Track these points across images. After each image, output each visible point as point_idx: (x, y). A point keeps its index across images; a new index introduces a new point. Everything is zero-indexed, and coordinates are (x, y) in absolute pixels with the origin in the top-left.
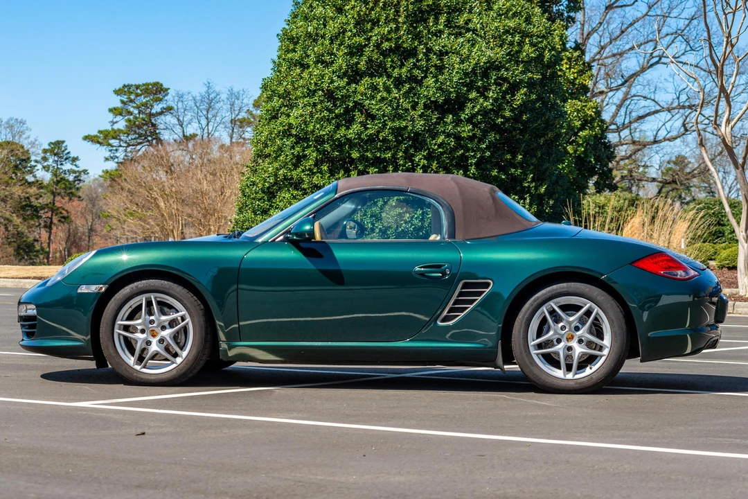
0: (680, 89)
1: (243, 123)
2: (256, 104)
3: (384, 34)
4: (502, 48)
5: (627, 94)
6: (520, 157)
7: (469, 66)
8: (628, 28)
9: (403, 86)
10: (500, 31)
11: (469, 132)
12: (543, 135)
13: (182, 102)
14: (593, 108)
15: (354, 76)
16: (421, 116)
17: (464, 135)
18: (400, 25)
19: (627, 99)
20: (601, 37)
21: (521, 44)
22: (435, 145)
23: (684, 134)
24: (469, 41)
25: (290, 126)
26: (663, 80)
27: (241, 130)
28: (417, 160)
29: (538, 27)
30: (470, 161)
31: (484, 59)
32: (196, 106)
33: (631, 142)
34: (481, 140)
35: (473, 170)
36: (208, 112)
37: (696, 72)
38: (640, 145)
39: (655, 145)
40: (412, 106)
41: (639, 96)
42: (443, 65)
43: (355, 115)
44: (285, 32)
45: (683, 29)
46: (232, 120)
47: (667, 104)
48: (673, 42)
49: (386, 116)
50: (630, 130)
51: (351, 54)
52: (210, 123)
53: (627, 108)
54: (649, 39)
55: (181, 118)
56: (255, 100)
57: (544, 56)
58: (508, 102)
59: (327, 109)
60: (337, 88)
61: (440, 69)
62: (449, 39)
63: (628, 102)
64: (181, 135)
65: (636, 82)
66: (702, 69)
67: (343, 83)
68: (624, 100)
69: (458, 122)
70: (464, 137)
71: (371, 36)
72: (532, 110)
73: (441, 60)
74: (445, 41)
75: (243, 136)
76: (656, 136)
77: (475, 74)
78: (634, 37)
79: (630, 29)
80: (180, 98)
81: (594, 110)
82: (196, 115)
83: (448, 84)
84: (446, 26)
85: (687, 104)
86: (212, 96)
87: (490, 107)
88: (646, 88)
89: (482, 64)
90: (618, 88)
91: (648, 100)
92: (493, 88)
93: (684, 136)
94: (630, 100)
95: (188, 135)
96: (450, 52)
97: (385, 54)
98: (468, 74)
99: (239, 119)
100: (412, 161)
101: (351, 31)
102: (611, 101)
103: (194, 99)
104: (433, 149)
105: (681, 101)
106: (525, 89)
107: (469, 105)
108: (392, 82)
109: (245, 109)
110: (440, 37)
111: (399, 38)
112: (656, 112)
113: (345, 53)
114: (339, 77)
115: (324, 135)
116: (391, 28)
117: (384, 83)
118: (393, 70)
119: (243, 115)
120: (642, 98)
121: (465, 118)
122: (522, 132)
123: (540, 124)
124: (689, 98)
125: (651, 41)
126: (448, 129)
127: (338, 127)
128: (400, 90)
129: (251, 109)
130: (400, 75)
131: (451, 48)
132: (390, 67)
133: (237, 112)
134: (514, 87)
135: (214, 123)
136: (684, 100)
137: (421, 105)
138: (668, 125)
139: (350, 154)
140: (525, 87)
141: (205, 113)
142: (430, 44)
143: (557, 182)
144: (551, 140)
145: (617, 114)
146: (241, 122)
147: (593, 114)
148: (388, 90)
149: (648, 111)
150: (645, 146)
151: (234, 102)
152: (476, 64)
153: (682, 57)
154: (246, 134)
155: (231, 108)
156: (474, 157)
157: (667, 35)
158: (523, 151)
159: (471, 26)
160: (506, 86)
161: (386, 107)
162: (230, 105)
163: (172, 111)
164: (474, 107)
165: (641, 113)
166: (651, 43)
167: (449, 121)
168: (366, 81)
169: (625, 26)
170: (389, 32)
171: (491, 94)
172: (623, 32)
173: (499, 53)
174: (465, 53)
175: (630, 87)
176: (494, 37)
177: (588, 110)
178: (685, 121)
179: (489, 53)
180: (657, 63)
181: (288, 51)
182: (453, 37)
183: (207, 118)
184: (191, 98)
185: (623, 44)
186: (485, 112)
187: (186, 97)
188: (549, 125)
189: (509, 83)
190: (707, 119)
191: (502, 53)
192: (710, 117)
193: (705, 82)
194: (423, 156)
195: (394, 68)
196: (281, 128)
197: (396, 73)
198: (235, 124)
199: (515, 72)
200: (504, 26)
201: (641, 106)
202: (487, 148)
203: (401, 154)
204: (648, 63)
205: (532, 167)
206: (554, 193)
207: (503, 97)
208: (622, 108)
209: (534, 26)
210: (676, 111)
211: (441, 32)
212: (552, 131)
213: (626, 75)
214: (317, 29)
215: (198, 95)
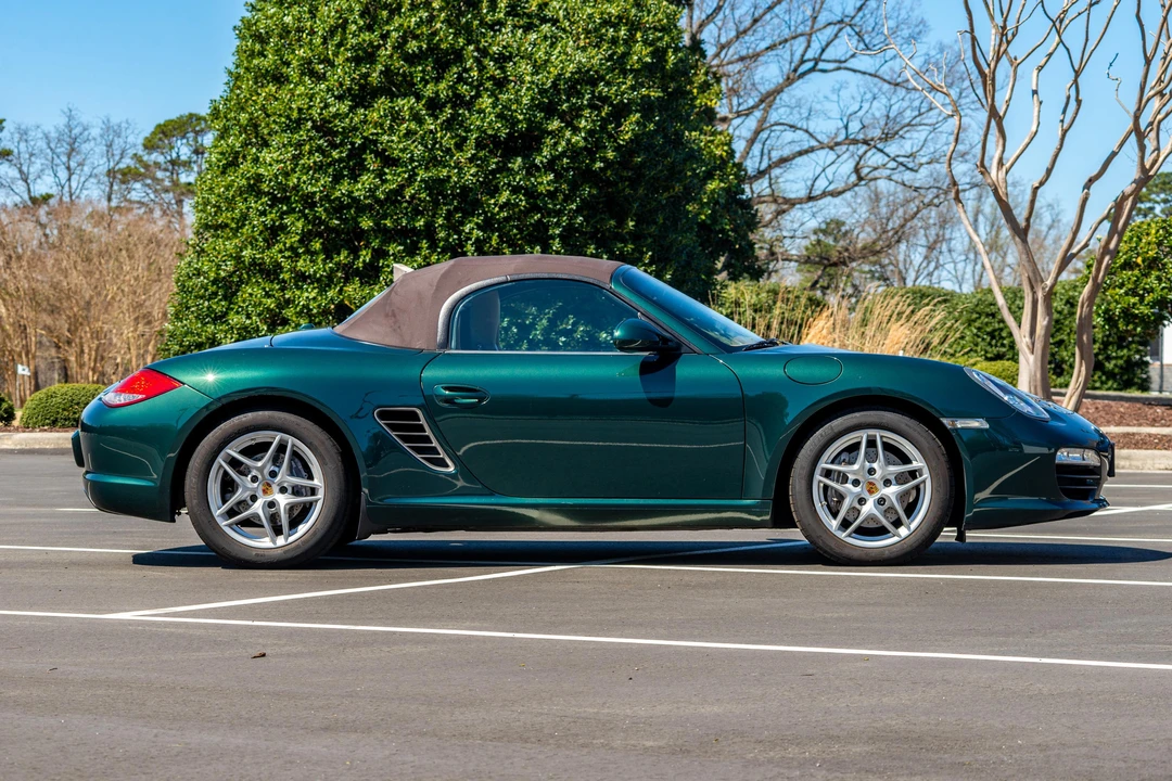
0: (848, 113)
1: (127, 176)
2: (149, 144)
3: (409, 27)
4: (599, 48)
5: (763, 120)
6: (631, 224)
7: (547, 78)
8: (764, 14)
9: (441, 111)
10: (595, 21)
11: (549, 185)
12: (666, 189)
13: (26, 141)
14: (724, 144)
15: (362, 96)
16: (471, 160)
17: (541, 189)
18: (435, 13)
19: (762, 130)
20: (720, 29)
21: (630, 41)
22: (495, 205)
23: (856, 185)
24: (545, 37)
25: (259, 178)
26: (822, 99)
27: (124, 186)
28: (467, 231)
29: (656, 14)
30: (551, 232)
31: (571, 67)
32: (50, 148)
33: (771, 199)
34: (568, 199)
35: (556, 245)
36: (69, 159)
37: (875, 85)
38: (785, 204)
39: (810, 204)
40: (456, 144)
41: (783, 124)
42: (506, 78)
43: (365, 159)
44: (248, 24)
45: (852, 14)
46: (109, 171)
47: (828, 137)
48: (836, 36)
49: (414, 161)
50: (770, 179)
51: (357, 60)
52: (73, 177)
53: (764, 144)
54: (799, 31)
55: (25, 169)
56: (146, 138)
57: (666, 61)
58: (610, 136)
59: (320, 149)
60: (336, 116)
61: (501, 84)
62: (514, 35)
63: (764, 135)
64: (26, 197)
65: (777, 101)
66: (885, 80)
67: (344, 108)
68: (757, 133)
69: (531, 169)
70: (541, 193)
71: (388, 32)
72: (649, 148)
73: (503, 69)
74: (506, 37)
75: (128, 197)
76: (811, 190)
77: (558, 92)
78: (773, 30)
79: (768, 17)
80: (22, 135)
81: (726, 148)
82: (49, 163)
83: (514, 107)
84: (508, 14)
85: (861, 136)
86: (76, 131)
87: (582, 144)
88: (795, 112)
89: (568, 75)
90: (749, 112)
91: (798, 131)
92: (586, 113)
93: (856, 189)
94: (768, 132)
95: (37, 196)
96: (517, 55)
97: (411, 59)
98: (546, 91)
99: (120, 170)
100: (459, 233)
101: (355, 22)
102: (737, 133)
103: (46, 136)
104: (492, 213)
105: (850, 130)
106: (638, 115)
107: (549, 141)
108: (424, 106)
109: (131, 152)
110: (500, 30)
111: (435, 34)
112: (811, 150)
113: (348, 60)
114: (336, 98)
115: (315, 193)
116: (420, 18)
117: (411, 108)
118: (425, 86)
119: (127, 162)
120: (788, 128)
121: (542, 162)
122: (634, 183)
123: (661, 171)
124: (864, 127)
125: (802, 35)
126: (514, 181)
127: (337, 179)
128: (436, 118)
129: (140, 153)
130: (437, 93)
131: (518, 49)
132: (420, 82)
133: (117, 158)
134: (620, 112)
135: (80, 176)
136: (857, 130)
137: (471, 142)
138: (829, 171)
139: (357, 223)
140: (637, 111)
141: (64, 159)
142: (483, 44)
143: (688, 264)
144: (679, 197)
145: (748, 153)
146: (124, 174)
147: (724, 154)
148: (419, 120)
149: (798, 149)
150: (794, 205)
151: (113, 141)
152: (560, 75)
153: (852, 60)
154: (133, 193)
155: (108, 151)
156: (558, 224)
157: (830, 24)
158: (635, 215)
159: (549, 13)
160: (606, 109)
161: (416, 147)
162: (107, 146)
163: (10, 158)
164: (556, 144)
165: (786, 152)
166: (802, 39)
167: (516, 167)
168: (382, 103)
169: (761, 11)
170: (418, 25)
171: (583, 123)
172: (755, 21)
173: (595, 58)
174: (540, 57)
175: (766, 111)
176: (587, 32)
177: (717, 147)
178: (858, 163)
179: (580, 57)
180: (812, 70)
181: (252, 55)
182: (521, 31)
183: (68, 168)
184: (40, 135)
185: (756, 41)
186: (574, 152)
187: (32, 133)
188: (674, 173)
189: (611, 104)
190: (894, 160)
191: (600, 56)
192: (898, 156)
193: (889, 100)
194: (477, 224)
195: (427, 82)
196: (244, 182)
197: (429, 91)
198: (114, 178)
199: (621, 89)
200: (602, 13)
201: (785, 142)
202: (578, 211)
203: (440, 221)
204: (795, 70)
205: (650, 240)
206: (684, 282)
207: (603, 128)
208: (755, 145)
209: (649, 12)
210: (844, 148)
211: (501, 24)
212: (680, 181)
213: (764, 89)
214: (299, 20)
215: (52, 130)
